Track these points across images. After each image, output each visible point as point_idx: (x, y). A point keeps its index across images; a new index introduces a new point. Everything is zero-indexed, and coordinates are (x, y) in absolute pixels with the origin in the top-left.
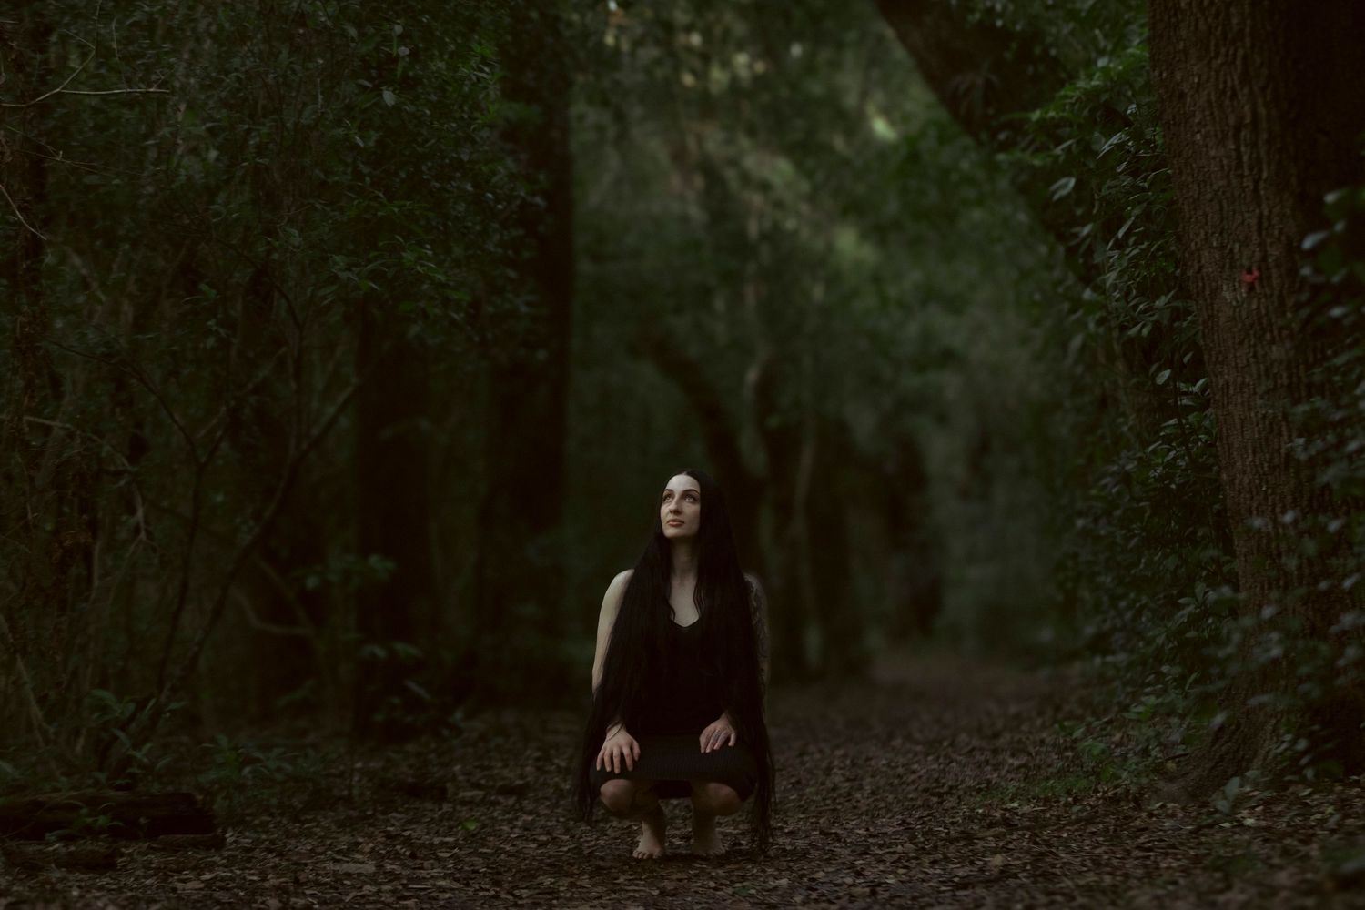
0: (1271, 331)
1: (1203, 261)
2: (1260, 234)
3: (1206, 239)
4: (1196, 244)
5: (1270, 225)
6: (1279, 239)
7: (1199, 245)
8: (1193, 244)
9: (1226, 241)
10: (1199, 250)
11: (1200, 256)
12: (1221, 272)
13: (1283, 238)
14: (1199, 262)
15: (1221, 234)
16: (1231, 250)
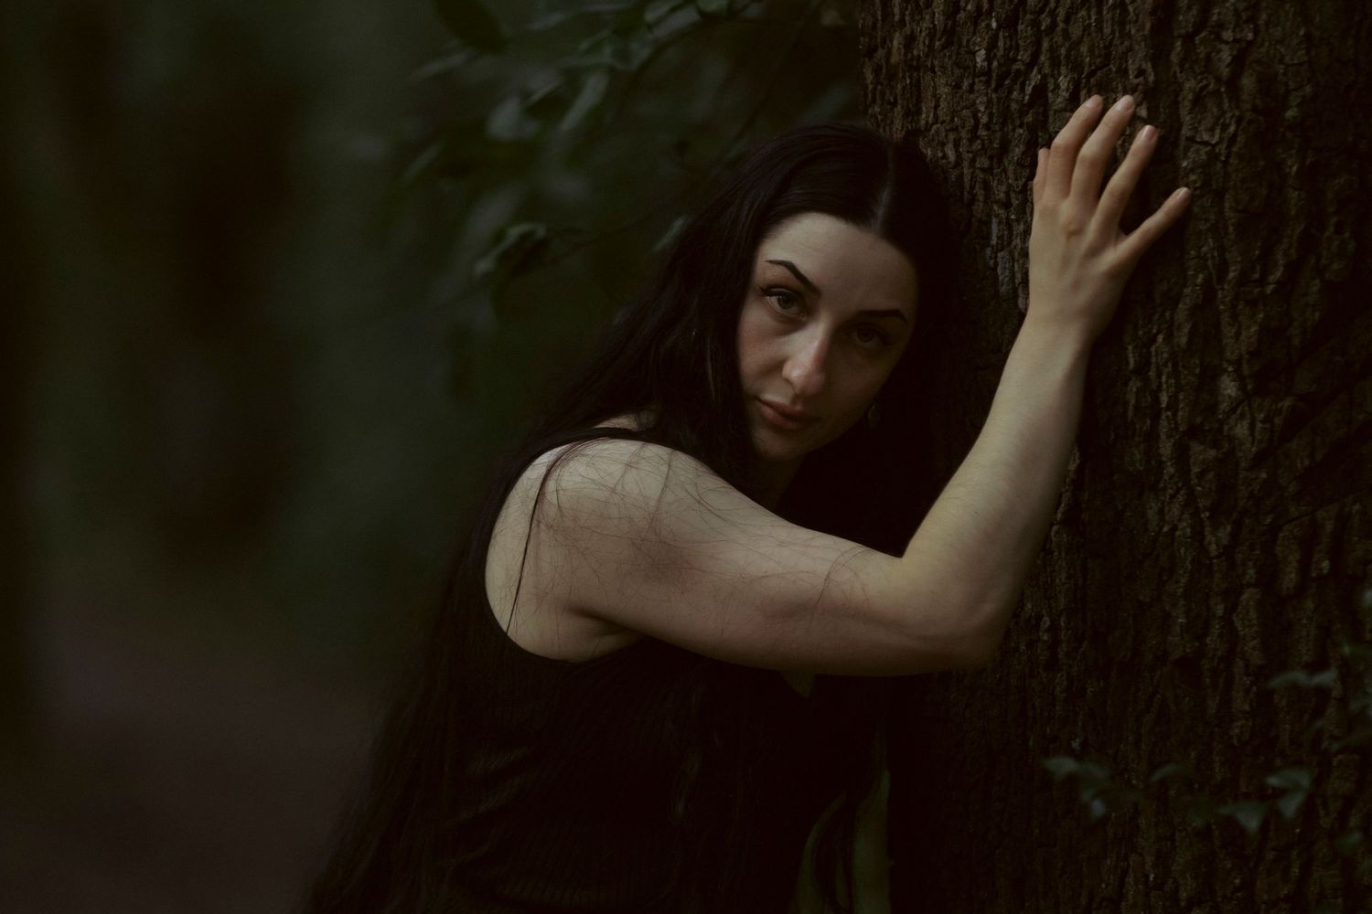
0: (1152, 437)
1: (926, 116)
2: (1159, 55)
3: (951, 34)
4: (910, 41)
5: (1200, 25)
6: (1233, 84)
7: (919, 49)
8: (897, 41)
9: (1024, 56)
10: (914, 66)
11: (916, 91)
12: (989, 170)
13: (1248, 82)
14: (913, 113)
15: (1010, 23)
16: (1040, 92)
